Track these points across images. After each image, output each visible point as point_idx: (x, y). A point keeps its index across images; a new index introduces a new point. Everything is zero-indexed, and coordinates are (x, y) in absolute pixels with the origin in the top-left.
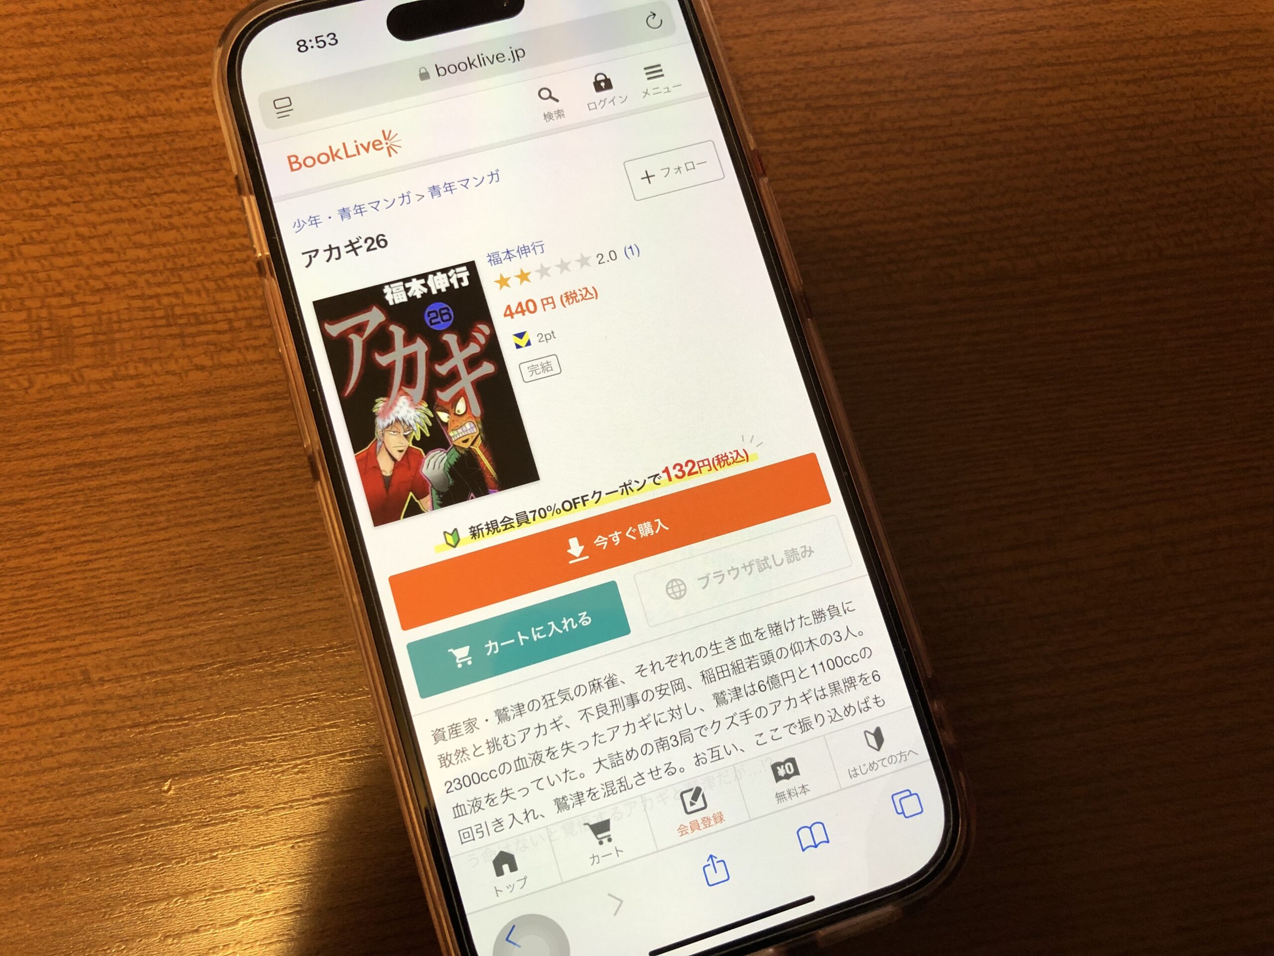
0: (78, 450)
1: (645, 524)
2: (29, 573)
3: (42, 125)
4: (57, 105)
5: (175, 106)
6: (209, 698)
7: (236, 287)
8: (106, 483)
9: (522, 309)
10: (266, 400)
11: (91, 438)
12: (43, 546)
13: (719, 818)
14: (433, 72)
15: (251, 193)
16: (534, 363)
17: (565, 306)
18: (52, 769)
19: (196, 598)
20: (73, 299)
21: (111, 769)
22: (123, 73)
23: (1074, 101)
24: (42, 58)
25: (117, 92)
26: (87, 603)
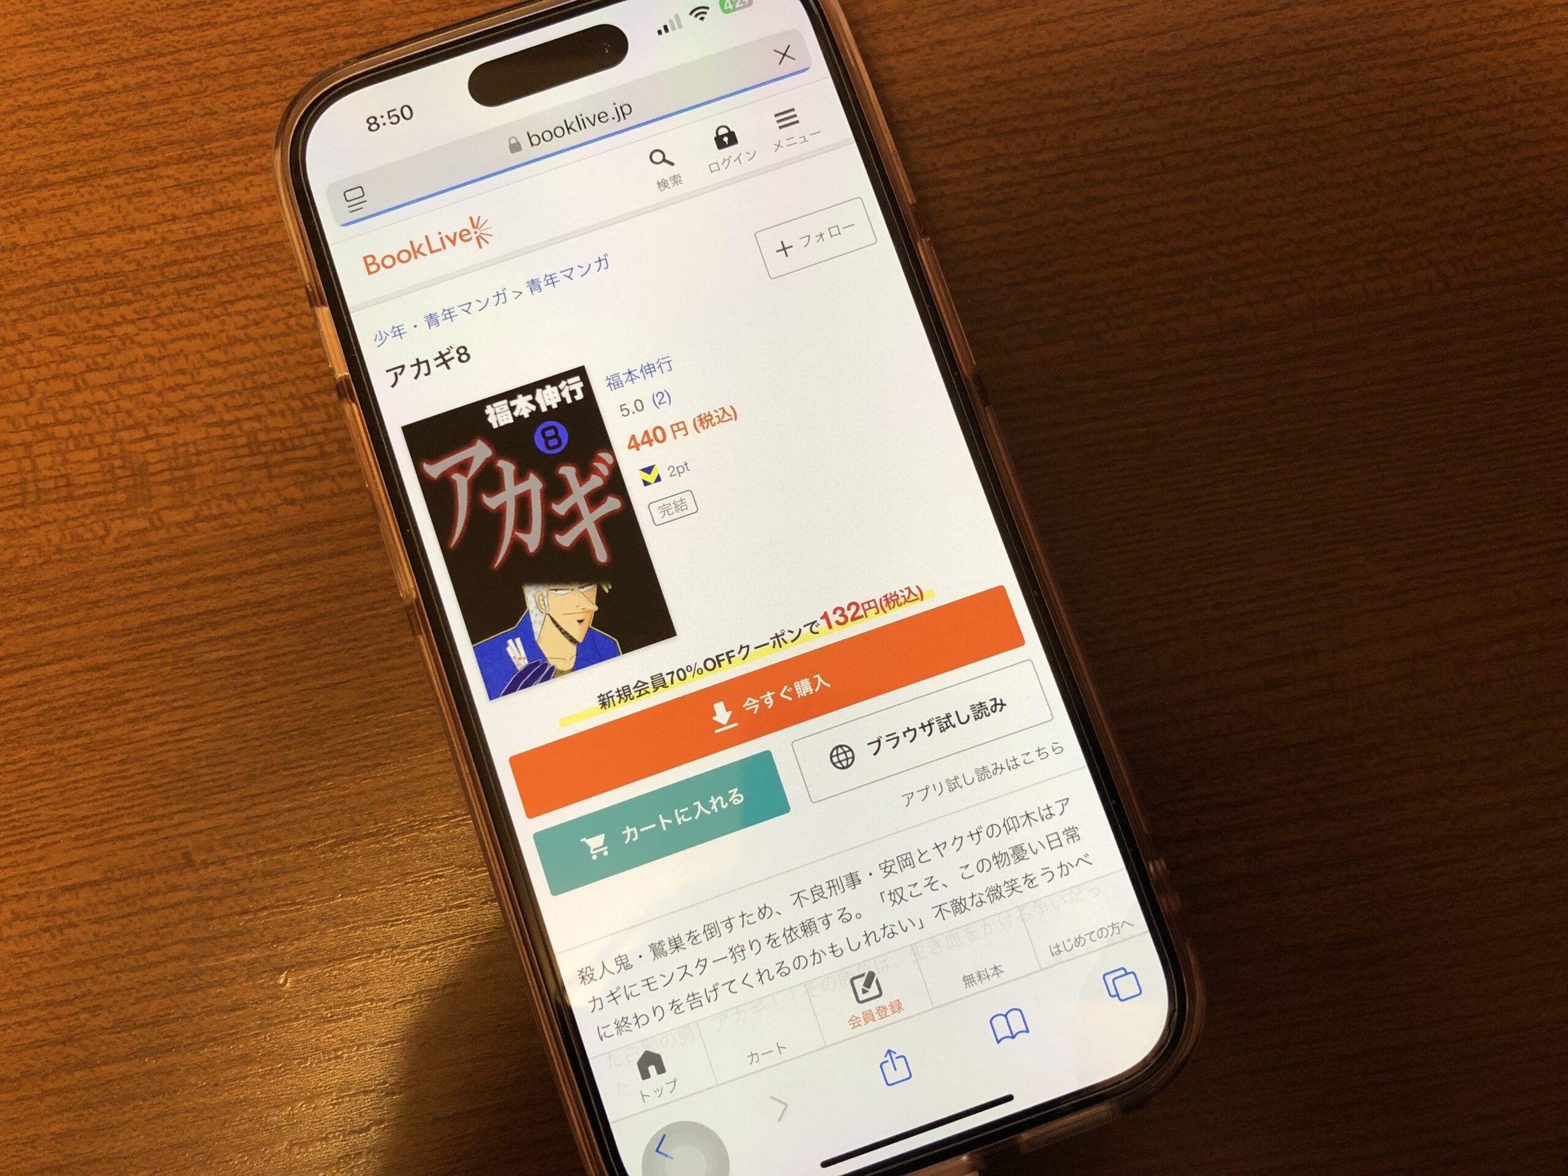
0: (162, 604)
2: (120, 745)
3: (98, 231)
4: (113, 207)
5: (246, 197)
6: (323, 878)
7: (325, 405)
8: (193, 639)
11: (175, 589)
12: (131, 715)
13: (897, 1007)
14: (525, 142)
15: (323, 304)
18: (156, 964)
19: (302, 766)
20: (146, 431)
21: (221, 962)
22: (185, 162)
23: (1330, 97)
24: (92, 152)
25: (179, 185)
26: (183, 776)
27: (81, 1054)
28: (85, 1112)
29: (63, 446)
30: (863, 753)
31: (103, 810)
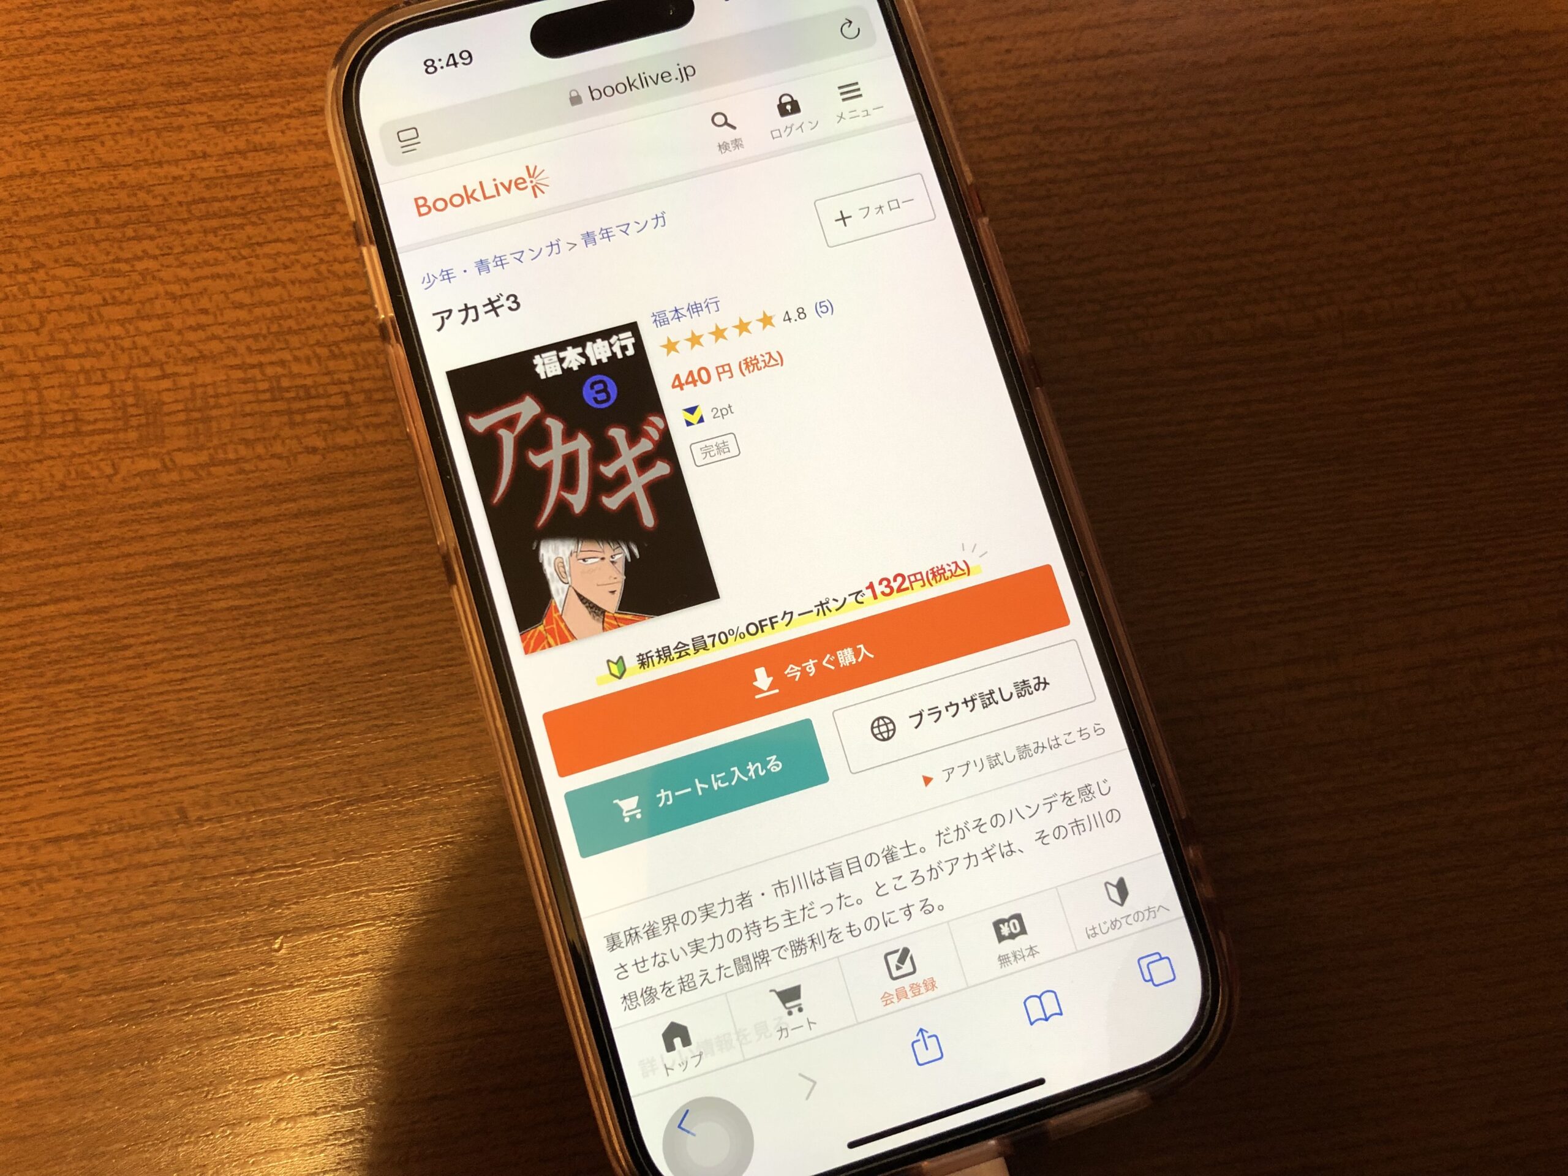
0: (170, 549)
2: (116, 693)
3: (123, 163)
4: (141, 140)
5: (281, 139)
6: (324, 841)
7: (353, 354)
8: (202, 587)
9: (693, 379)
10: (390, 489)
11: (184, 534)
12: (131, 662)
13: (931, 984)
14: (585, 95)
15: (371, 242)
16: (708, 443)
17: (744, 375)
18: (146, 923)
19: (310, 723)
20: (162, 369)
21: (212, 924)
22: (220, 99)
23: (1363, 118)
24: (122, 83)
25: (210, 123)
26: (182, 729)
27: (55, 1018)
28: (56, 1079)
29: (73, 380)
30: (904, 726)
31: (94, 760)
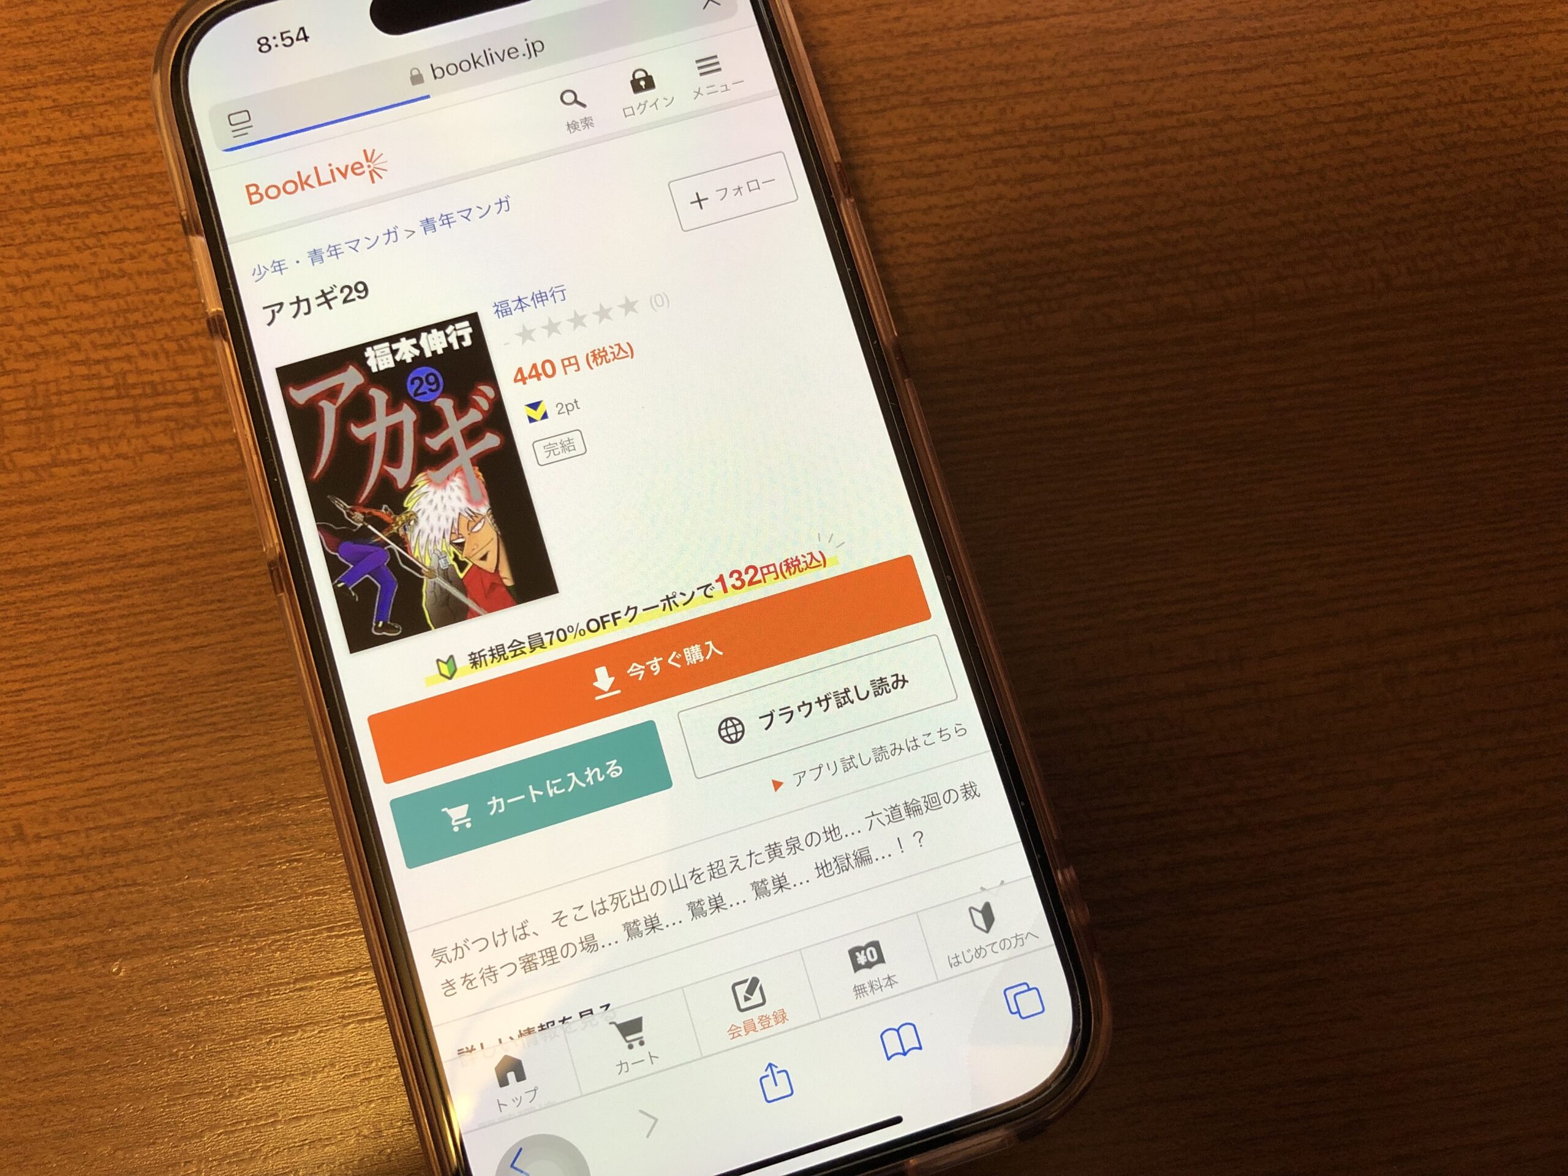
0: (9, 553)
1: (692, 647)
5: (128, 123)
6: (168, 858)
7: (202, 348)
8: (42, 593)
9: (537, 373)
10: (238, 489)
11: (24, 538)
13: (781, 1016)
14: (427, 74)
15: (198, 233)
16: (552, 441)
17: (591, 368)
19: (154, 735)
21: (50, 946)
22: (66, 82)
23: (1276, 86)
25: (57, 107)
26: (20, 741)
